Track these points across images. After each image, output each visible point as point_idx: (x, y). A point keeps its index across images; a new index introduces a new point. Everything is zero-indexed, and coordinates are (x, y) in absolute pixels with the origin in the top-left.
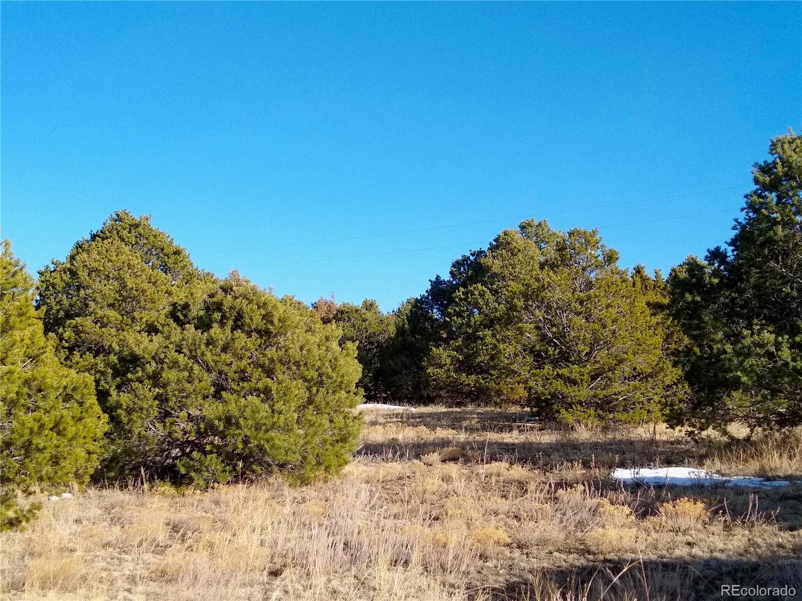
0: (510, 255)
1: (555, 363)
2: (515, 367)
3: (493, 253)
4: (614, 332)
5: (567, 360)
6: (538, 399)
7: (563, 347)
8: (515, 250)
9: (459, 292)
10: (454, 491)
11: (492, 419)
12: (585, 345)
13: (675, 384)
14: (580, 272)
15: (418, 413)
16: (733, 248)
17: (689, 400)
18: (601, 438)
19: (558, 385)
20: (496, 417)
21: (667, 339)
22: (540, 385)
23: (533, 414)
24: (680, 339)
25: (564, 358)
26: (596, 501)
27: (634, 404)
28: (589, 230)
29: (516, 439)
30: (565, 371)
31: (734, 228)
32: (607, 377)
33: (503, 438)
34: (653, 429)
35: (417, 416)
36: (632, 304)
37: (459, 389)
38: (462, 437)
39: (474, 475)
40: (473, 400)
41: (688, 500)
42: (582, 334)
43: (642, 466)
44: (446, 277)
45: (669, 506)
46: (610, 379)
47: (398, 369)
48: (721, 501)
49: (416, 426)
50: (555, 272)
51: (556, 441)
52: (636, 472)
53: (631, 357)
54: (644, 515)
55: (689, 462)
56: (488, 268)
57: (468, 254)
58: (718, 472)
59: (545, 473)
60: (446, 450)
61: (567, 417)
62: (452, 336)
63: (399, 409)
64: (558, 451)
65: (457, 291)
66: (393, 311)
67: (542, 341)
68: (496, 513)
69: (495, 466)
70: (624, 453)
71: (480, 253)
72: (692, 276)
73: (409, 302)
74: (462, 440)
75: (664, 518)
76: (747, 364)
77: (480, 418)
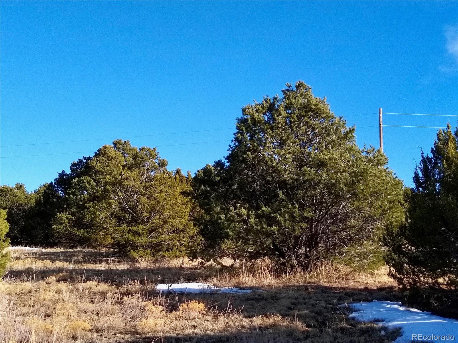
0: (107, 160)
1: (129, 223)
2: (105, 225)
3: (97, 159)
4: (163, 206)
5: (136, 221)
6: (118, 244)
7: (134, 214)
8: (110, 157)
9: (75, 180)
10: (62, 299)
11: (91, 256)
12: (147, 213)
13: (196, 235)
14: (146, 171)
15: (46, 252)
16: (228, 161)
17: (203, 244)
18: (152, 266)
19: (130, 236)
20: (94, 255)
21: (193, 210)
22: (119, 236)
23: (115, 253)
24: (199, 211)
25: (135, 221)
26: (144, 303)
27: (173, 247)
28: (152, 148)
29: (104, 267)
30: (134, 228)
31: (229, 150)
32: (158, 231)
33: (96, 267)
34: (182, 261)
35: (45, 254)
36: (174, 190)
37: (73, 238)
38: (72, 266)
39: (76, 289)
40: (81, 245)
41: (195, 302)
42: (146, 207)
43: (174, 282)
44: (68, 172)
45: (184, 305)
46: (160, 232)
47: (35, 225)
48: (214, 302)
49: (44, 260)
50: (131, 172)
51: (127, 268)
52: (169, 286)
53: (172, 220)
54: (170, 311)
55: (199, 280)
56: (94, 167)
57: (82, 158)
58: (214, 285)
59: (118, 287)
60: (60, 274)
61: (134, 254)
62: (69, 206)
63: (35, 250)
64: (128, 274)
65: (73, 180)
66: (35, 191)
67: (122, 210)
68: (86, 312)
69: (89, 284)
70: (164, 275)
71: (90, 158)
72: (205, 176)
73: (44, 185)
74: (71, 268)
75: (181, 312)
76: (232, 226)
77: (84, 255)
